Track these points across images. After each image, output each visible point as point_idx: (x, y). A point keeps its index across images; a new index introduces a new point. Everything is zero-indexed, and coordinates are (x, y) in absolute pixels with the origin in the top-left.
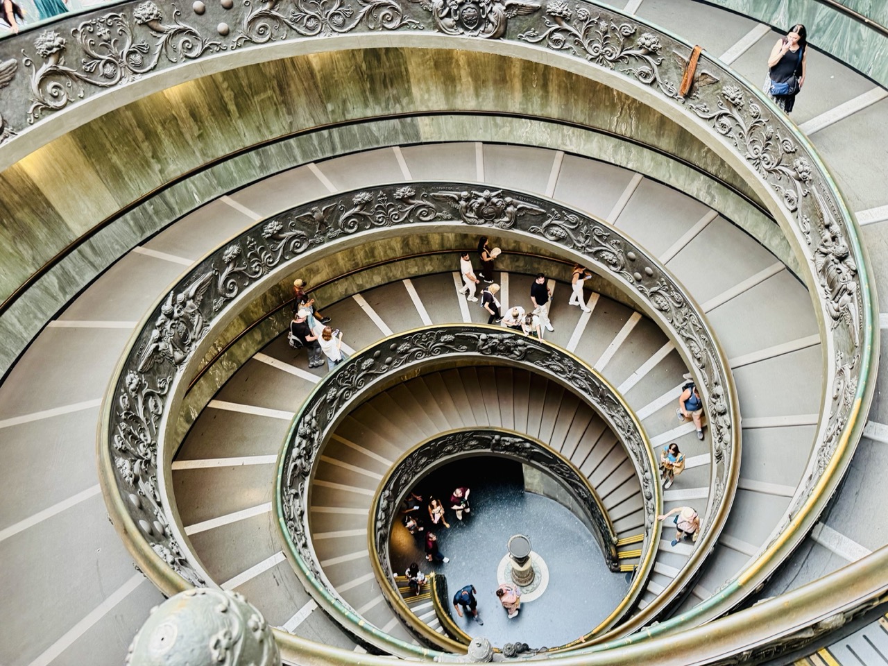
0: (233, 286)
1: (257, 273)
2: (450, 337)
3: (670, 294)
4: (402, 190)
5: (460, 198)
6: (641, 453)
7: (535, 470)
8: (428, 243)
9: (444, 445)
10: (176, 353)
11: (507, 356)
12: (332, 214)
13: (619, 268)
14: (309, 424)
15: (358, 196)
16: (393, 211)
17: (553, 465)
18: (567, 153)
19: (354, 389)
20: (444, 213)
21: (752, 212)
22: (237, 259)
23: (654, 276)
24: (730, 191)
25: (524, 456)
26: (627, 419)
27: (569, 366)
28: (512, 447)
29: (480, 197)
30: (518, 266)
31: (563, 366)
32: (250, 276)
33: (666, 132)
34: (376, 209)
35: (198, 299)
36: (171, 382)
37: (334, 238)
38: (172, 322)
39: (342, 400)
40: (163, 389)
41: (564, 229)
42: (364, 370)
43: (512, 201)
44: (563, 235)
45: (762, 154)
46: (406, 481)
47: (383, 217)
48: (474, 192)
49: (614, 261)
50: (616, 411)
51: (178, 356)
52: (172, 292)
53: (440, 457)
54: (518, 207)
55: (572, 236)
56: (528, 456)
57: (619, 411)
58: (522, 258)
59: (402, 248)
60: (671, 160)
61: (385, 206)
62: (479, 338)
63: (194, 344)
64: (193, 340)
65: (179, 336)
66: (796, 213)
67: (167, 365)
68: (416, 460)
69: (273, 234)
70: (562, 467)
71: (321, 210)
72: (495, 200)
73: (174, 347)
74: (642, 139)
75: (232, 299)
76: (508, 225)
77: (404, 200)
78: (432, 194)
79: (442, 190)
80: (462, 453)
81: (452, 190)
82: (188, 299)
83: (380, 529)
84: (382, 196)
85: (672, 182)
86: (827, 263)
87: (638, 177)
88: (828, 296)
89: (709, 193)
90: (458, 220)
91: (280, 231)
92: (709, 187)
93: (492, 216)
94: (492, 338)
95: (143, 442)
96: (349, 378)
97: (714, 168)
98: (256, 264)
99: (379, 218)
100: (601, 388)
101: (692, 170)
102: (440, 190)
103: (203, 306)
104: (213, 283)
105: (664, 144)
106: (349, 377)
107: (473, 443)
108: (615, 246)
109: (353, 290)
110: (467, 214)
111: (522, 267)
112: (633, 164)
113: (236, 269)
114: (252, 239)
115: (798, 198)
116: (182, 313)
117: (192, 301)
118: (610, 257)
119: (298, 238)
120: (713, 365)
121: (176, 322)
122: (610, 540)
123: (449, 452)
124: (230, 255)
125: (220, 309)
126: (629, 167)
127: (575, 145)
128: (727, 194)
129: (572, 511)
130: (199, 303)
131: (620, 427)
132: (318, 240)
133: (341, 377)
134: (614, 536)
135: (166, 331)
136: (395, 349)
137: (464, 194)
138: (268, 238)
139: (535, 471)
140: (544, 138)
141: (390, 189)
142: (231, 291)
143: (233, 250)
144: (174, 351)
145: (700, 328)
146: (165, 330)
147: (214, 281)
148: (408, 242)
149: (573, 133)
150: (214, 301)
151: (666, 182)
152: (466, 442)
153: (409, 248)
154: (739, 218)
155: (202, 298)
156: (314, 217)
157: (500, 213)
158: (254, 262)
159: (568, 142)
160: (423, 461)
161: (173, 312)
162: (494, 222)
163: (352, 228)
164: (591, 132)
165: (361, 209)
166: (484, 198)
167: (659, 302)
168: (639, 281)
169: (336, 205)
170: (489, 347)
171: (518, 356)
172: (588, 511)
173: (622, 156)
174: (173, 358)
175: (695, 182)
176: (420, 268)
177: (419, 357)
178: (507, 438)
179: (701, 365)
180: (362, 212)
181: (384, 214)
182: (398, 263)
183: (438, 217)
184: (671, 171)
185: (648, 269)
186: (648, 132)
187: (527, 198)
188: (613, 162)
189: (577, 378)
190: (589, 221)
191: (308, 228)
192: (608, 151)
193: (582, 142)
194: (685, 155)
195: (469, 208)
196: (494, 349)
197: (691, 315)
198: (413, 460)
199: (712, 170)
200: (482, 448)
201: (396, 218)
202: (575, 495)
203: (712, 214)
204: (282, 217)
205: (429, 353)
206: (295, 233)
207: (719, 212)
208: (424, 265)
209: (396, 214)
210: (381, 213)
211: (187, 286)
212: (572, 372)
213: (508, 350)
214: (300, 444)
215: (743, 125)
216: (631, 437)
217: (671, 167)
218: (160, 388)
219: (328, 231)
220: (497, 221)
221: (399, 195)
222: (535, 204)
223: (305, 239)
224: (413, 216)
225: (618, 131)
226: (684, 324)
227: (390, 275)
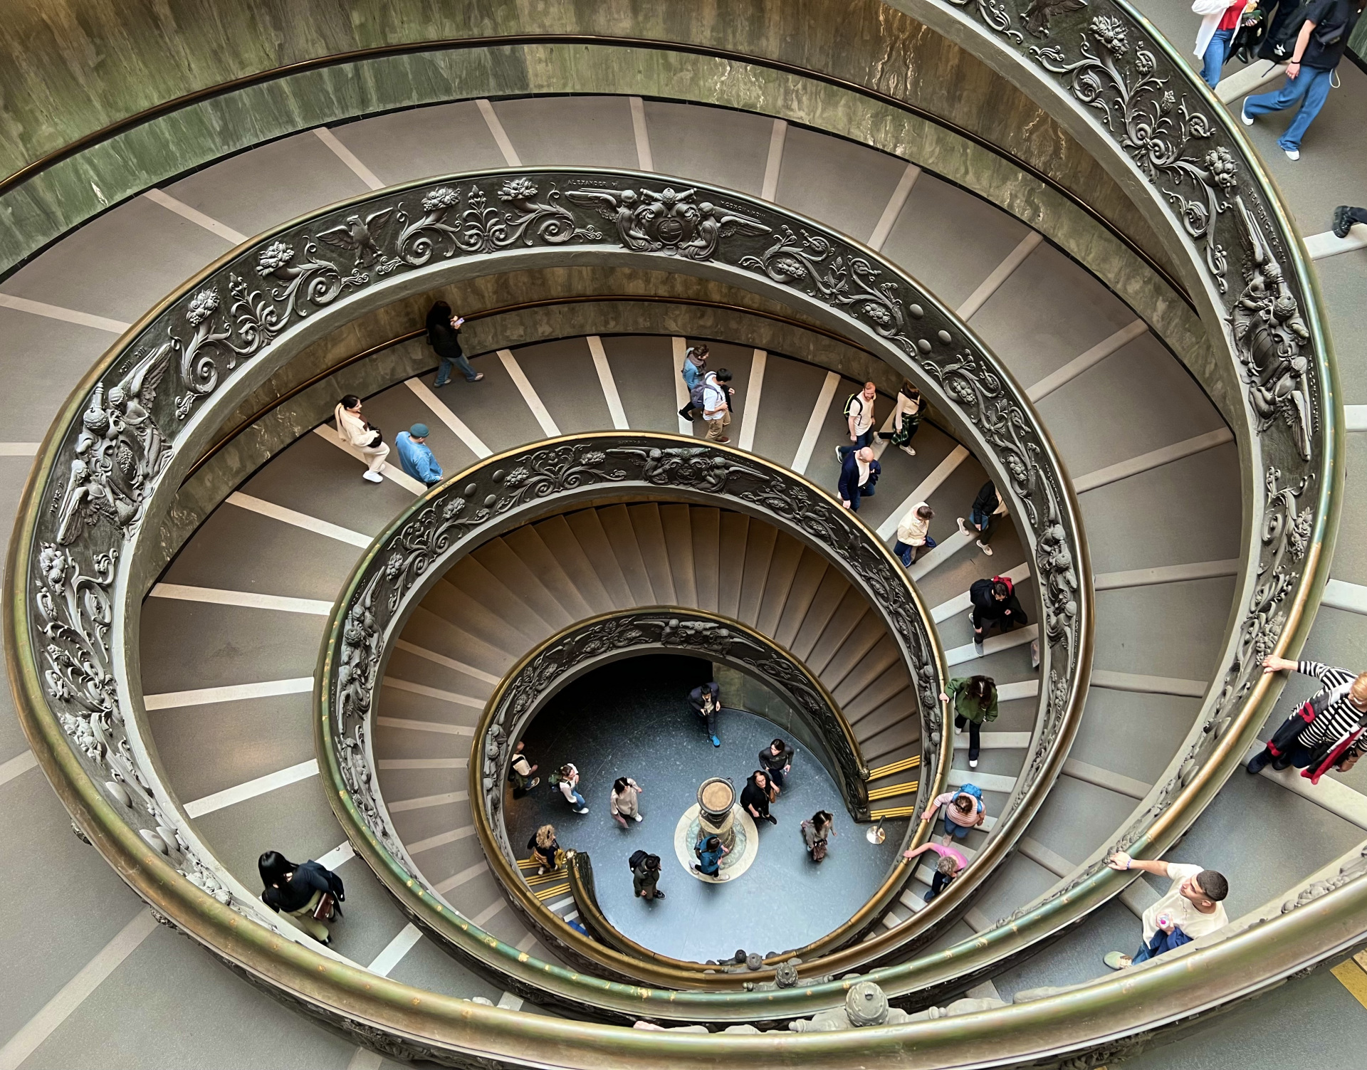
0: (209, 371)
1: (249, 343)
2: (598, 456)
3: (978, 376)
4: (514, 185)
5: (620, 202)
6: (916, 635)
7: (732, 671)
8: (544, 283)
9: (584, 642)
10: (118, 502)
11: (693, 486)
12: (384, 229)
13: (893, 331)
14: (361, 620)
15: (433, 194)
16: (495, 225)
17: (763, 662)
18: (791, 123)
19: (430, 555)
20: (591, 230)
21: (1100, 237)
22: (211, 318)
23: (952, 346)
24: (1065, 199)
25: (715, 651)
26: (895, 583)
27: (800, 500)
28: (700, 638)
29: (656, 200)
30: (704, 327)
31: (789, 500)
32: (238, 350)
33: (965, 94)
34: (465, 220)
35: (148, 397)
36: (117, 559)
37: (388, 275)
38: (107, 443)
39: (413, 575)
40: (104, 574)
41: (801, 262)
42: (447, 520)
43: (712, 210)
44: (800, 272)
45: (1151, 139)
46: (523, 705)
47: (477, 234)
48: (645, 191)
49: (886, 318)
50: (875, 571)
51: (123, 508)
52: (100, 384)
53: (579, 662)
54: (725, 219)
55: (815, 274)
56: (723, 649)
57: (880, 570)
58: (709, 310)
59: (495, 292)
60: (971, 143)
61: (482, 213)
62: (648, 456)
63: (148, 486)
64: (146, 476)
65: (121, 470)
66: (1203, 242)
67: (105, 527)
68: (538, 671)
69: (277, 268)
70: (779, 664)
71: (364, 221)
72: (683, 207)
73: (113, 492)
74: (924, 105)
75: (208, 395)
76: (703, 253)
77: (518, 205)
78: (568, 193)
79: (588, 186)
80: (615, 652)
81: (604, 187)
82: (131, 398)
83: (489, 791)
84: (476, 196)
85: (970, 181)
86: (1255, 326)
87: (913, 172)
88: (1254, 378)
89: (1029, 202)
90: (614, 243)
91: (289, 263)
92: (1032, 191)
93: (676, 237)
94: (670, 455)
95: (92, 679)
96: (422, 536)
97: (1043, 159)
98: (248, 326)
99: (471, 236)
100: (852, 533)
101: (1004, 162)
102: (583, 186)
103: (156, 409)
104: (173, 364)
105: (960, 114)
106: (424, 533)
107: (635, 634)
108: (889, 294)
109: (405, 370)
110: (632, 232)
111: (710, 327)
112: (905, 148)
113: (213, 337)
114: (239, 279)
115: (1208, 218)
116: (122, 425)
117: (136, 401)
118: (880, 312)
119: (321, 275)
120: (1048, 492)
121: (114, 443)
122: (858, 774)
123: (593, 653)
124: (200, 310)
125: (189, 416)
126: (899, 152)
127: (806, 110)
128: (1060, 204)
129: (791, 732)
130: (150, 405)
131: (882, 596)
132: (358, 278)
133: (410, 534)
134: (863, 766)
135: (97, 461)
136: (501, 479)
137: (628, 193)
138: (270, 274)
139: (735, 675)
140: (754, 94)
141: (491, 182)
142: (205, 380)
143: (206, 299)
144: (115, 499)
145: (1027, 432)
146: (94, 460)
147: (173, 361)
148: (506, 281)
149: (805, 88)
150: (177, 399)
151: (958, 182)
152: (622, 633)
153: (508, 293)
154: (1078, 246)
155: (154, 394)
156: (352, 234)
157: (689, 231)
158: (244, 322)
159: (795, 105)
160: (551, 670)
161: (108, 426)
162: (678, 248)
163: (419, 255)
164: (835, 88)
165: (437, 220)
166: (664, 203)
167: (959, 388)
168: (924, 353)
169: (392, 212)
170: (664, 471)
171: (714, 485)
172: (818, 729)
173: (886, 133)
174: (115, 512)
175: (1009, 183)
176: (529, 330)
177: (543, 492)
178: (689, 624)
179: (1025, 492)
180: (439, 225)
181: (479, 229)
182: (488, 319)
183: (578, 236)
184: (968, 163)
185: (944, 334)
186: (934, 92)
187: (739, 204)
188: (871, 143)
189: (812, 519)
190: (845, 249)
191: (340, 255)
192: (864, 123)
193: (820, 104)
194: (993, 137)
195: (638, 221)
196: (672, 475)
197: (1013, 411)
198: (535, 669)
199: (1037, 162)
200: (647, 642)
201: (502, 236)
202: (799, 706)
203: (1033, 238)
204: (294, 236)
205: (561, 486)
206: (316, 266)
207: (1044, 236)
208: (535, 324)
209: (501, 230)
210: (473, 227)
211: (125, 373)
212: (804, 509)
213: (698, 476)
214: (350, 658)
215: (1123, 89)
216: (901, 610)
217: (969, 156)
218: (100, 572)
219: (376, 261)
220: (684, 245)
221: (506, 194)
222: (753, 216)
223: (335, 277)
224: (533, 234)
225: (883, 88)
226: (1000, 425)
227: (475, 341)
